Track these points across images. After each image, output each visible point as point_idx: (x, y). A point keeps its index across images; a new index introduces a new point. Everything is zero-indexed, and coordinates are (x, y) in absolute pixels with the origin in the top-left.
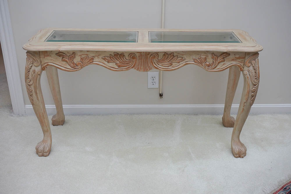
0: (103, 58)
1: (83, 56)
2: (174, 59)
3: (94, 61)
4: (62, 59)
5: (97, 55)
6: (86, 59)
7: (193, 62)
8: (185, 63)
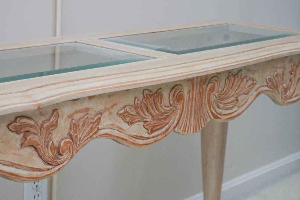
0: (122, 112)
1: (77, 117)
2: (241, 86)
3: (100, 126)
4: (25, 137)
5: (108, 106)
6: (83, 125)
7: (266, 88)
8: (255, 93)
